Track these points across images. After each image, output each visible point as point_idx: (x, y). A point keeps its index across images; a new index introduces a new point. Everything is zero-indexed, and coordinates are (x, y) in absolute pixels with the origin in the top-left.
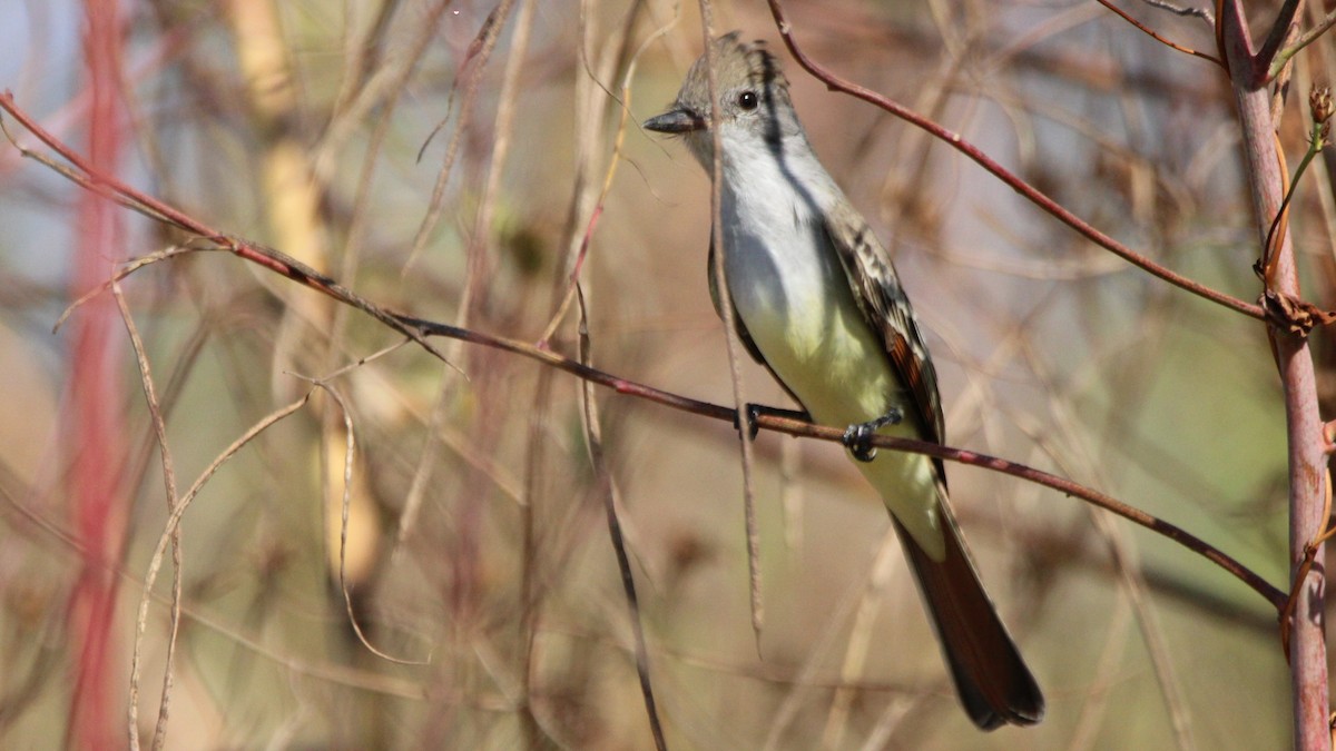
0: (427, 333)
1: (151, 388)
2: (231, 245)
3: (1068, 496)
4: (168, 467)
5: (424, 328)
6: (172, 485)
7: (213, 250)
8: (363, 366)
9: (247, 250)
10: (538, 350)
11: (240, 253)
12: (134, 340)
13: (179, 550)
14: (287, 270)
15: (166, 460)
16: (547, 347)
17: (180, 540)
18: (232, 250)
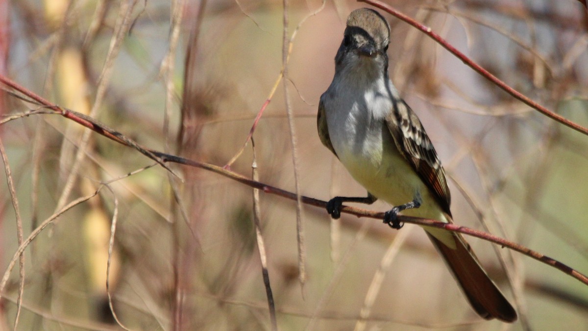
0: (165, 160)
1: (11, 183)
2: (62, 111)
3: (503, 247)
4: (19, 226)
5: (163, 158)
6: (21, 235)
7: (52, 113)
8: (130, 176)
9: (70, 114)
10: (224, 170)
11: (66, 116)
12: (4, 157)
13: (23, 269)
14: (92, 126)
15: (19, 222)
16: (229, 168)
17: (24, 264)
18: (62, 114)
